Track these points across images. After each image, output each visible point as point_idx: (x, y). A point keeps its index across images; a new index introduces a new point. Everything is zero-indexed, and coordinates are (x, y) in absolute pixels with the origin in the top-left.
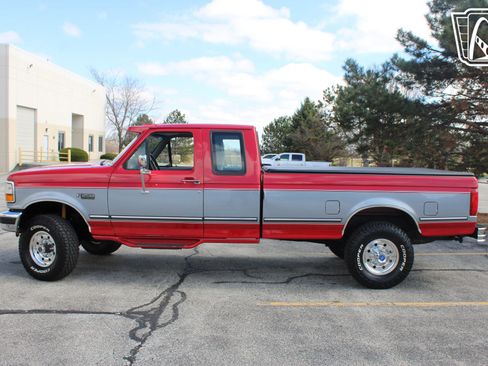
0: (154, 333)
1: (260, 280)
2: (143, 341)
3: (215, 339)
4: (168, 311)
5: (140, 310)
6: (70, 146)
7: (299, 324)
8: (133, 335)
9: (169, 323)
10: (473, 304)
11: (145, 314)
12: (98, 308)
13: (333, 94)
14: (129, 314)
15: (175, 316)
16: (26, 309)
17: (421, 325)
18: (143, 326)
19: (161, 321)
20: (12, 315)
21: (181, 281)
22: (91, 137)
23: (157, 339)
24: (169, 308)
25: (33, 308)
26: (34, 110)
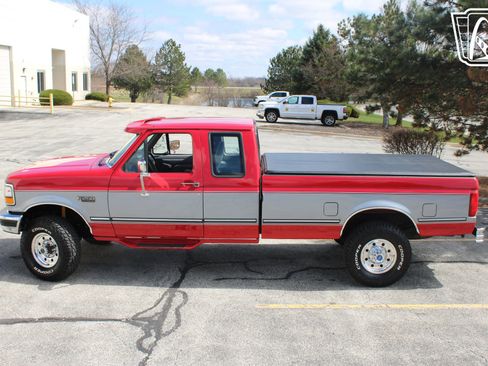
0: (160, 342)
1: (260, 276)
2: (150, 353)
3: (216, 349)
4: (171, 316)
5: (144, 315)
6: (51, 88)
7: (295, 331)
8: (140, 346)
9: (172, 330)
10: (465, 306)
11: (149, 319)
12: (104, 314)
13: (348, 27)
14: (134, 321)
15: (178, 323)
16: (36, 317)
17: (410, 332)
18: (148, 335)
19: (165, 329)
20: (24, 324)
21: (183, 278)
22: (74, 75)
23: (162, 350)
24: (172, 312)
25: (43, 316)
26: (9, 48)
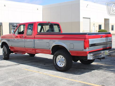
26: (90, 18)
